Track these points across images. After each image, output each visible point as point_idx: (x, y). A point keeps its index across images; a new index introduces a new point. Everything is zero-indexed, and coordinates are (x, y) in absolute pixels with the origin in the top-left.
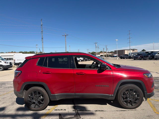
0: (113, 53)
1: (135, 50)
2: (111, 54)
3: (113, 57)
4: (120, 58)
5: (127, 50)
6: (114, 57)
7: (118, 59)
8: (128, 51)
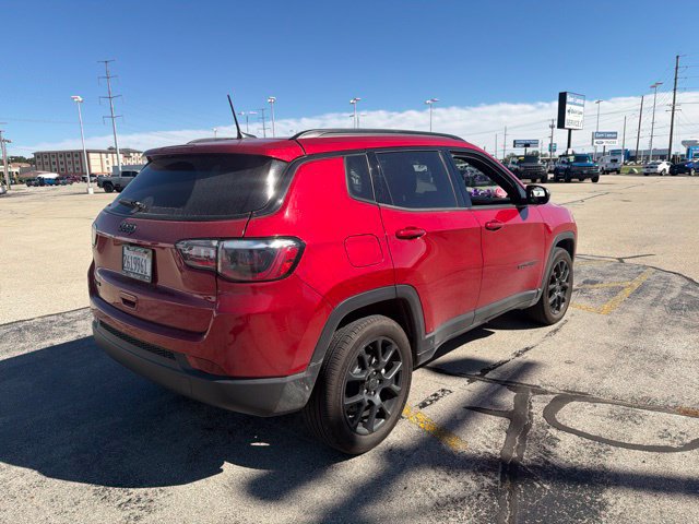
0: (24, 165)
1: (134, 152)
2: (17, 170)
3: (36, 185)
4: (103, 190)
5: (100, 152)
6: (42, 182)
7: (91, 191)
8: (105, 159)
